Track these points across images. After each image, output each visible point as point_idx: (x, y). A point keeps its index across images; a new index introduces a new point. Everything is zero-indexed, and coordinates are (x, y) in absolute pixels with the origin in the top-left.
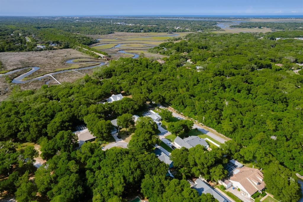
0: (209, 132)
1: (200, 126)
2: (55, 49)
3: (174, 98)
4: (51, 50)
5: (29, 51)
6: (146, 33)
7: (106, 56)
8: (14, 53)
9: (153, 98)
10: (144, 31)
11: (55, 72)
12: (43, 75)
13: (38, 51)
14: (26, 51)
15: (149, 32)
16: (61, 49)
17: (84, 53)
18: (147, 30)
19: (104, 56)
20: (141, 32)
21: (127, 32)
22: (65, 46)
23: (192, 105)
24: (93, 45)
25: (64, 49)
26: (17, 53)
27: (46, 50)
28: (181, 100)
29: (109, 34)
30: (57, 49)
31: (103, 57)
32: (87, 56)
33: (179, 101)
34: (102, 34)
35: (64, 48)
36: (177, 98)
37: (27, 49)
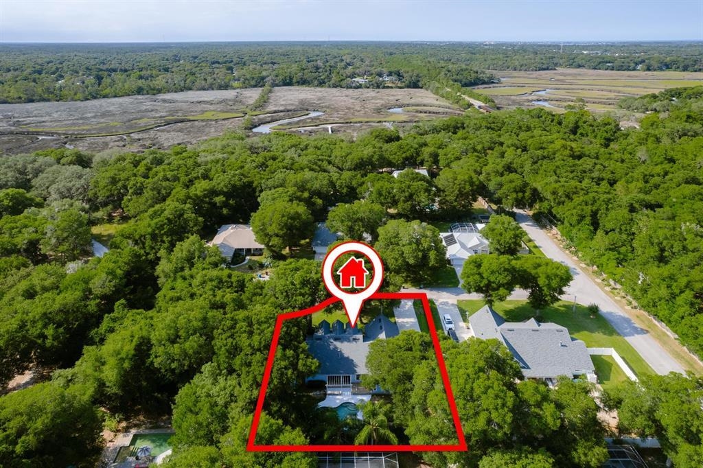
0: (648, 334)
1: (622, 307)
2: (388, 87)
3: (568, 196)
4: (379, 88)
5: (335, 86)
6: (650, 73)
7: (487, 105)
8: (307, 88)
9: (500, 189)
10: (645, 67)
11: (347, 123)
12: (316, 126)
13: (351, 88)
14: (329, 87)
15: (660, 69)
16: (401, 88)
17: (443, 97)
18: (656, 65)
19: (482, 104)
20: (634, 69)
21: (595, 69)
22: (410, 82)
23: (623, 228)
24: (480, 86)
25: (406, 89)
26: (313, 88)
27: (368, 88)
28: (588, 209)
29: (539, 70)
30: (391, 87)
31: (480, 107)
32: (446, 103)
33: (583, 210)
34: (520, 70)
35: (408, 87)
36: (577, 199)
37: (331, 83)
